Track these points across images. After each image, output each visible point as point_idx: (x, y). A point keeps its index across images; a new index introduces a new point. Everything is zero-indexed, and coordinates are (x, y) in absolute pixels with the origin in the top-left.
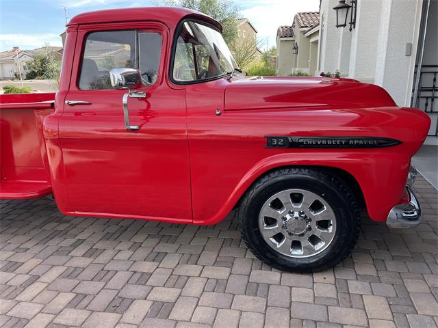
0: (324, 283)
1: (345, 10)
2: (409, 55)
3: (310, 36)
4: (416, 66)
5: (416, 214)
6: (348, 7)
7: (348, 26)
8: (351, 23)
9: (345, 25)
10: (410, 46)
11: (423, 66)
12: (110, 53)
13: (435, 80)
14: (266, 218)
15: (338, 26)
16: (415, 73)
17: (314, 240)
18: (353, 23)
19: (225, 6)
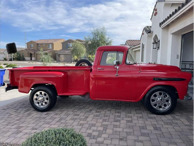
0: (169, 117)
1: (156, 44)
2: (178, 58)
3: (133, 49)
4: (180, 62)
5: (190, 98)
6: (157, 43)
7: (157, 48)
8: (158, 48)
9: (156, 48)
10: (178, 56)
11: (182, 62)
12: (47, 51)
13: (185, 66)
14: (152, 99)
15: (154, 48)
16: (180, 64)
17: (165, 105)
18: (159, 48)
19: (108, 38)
